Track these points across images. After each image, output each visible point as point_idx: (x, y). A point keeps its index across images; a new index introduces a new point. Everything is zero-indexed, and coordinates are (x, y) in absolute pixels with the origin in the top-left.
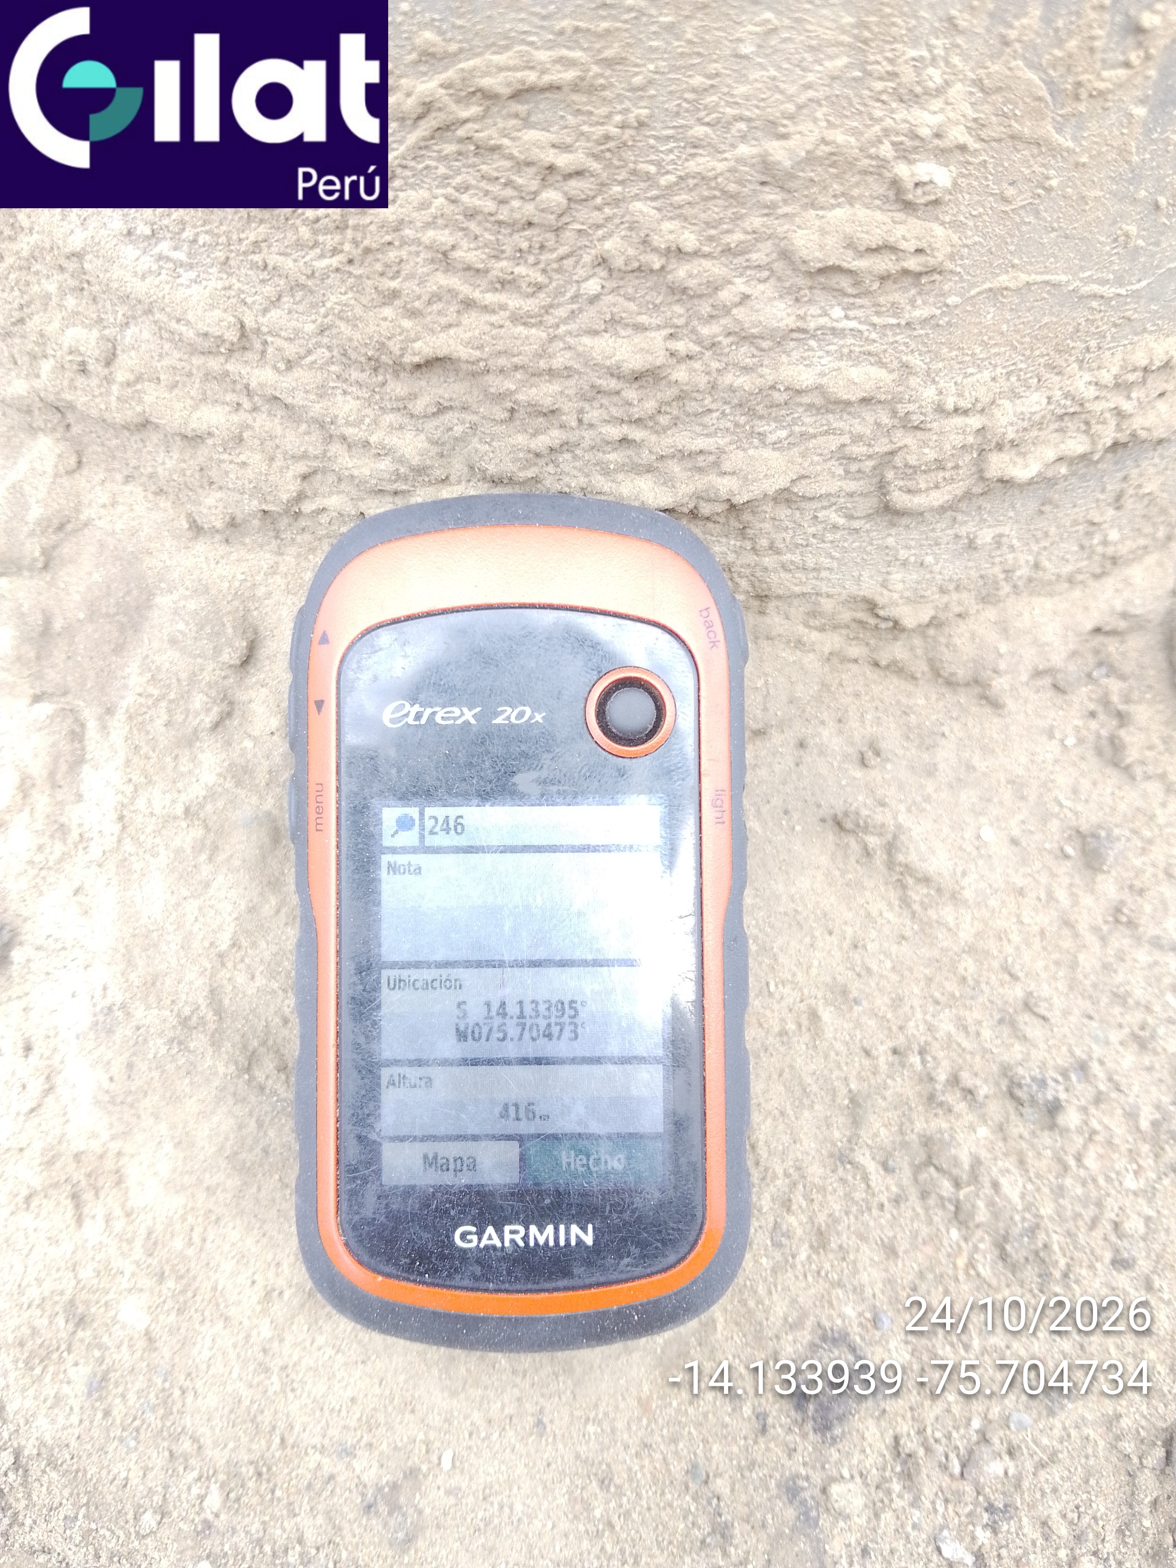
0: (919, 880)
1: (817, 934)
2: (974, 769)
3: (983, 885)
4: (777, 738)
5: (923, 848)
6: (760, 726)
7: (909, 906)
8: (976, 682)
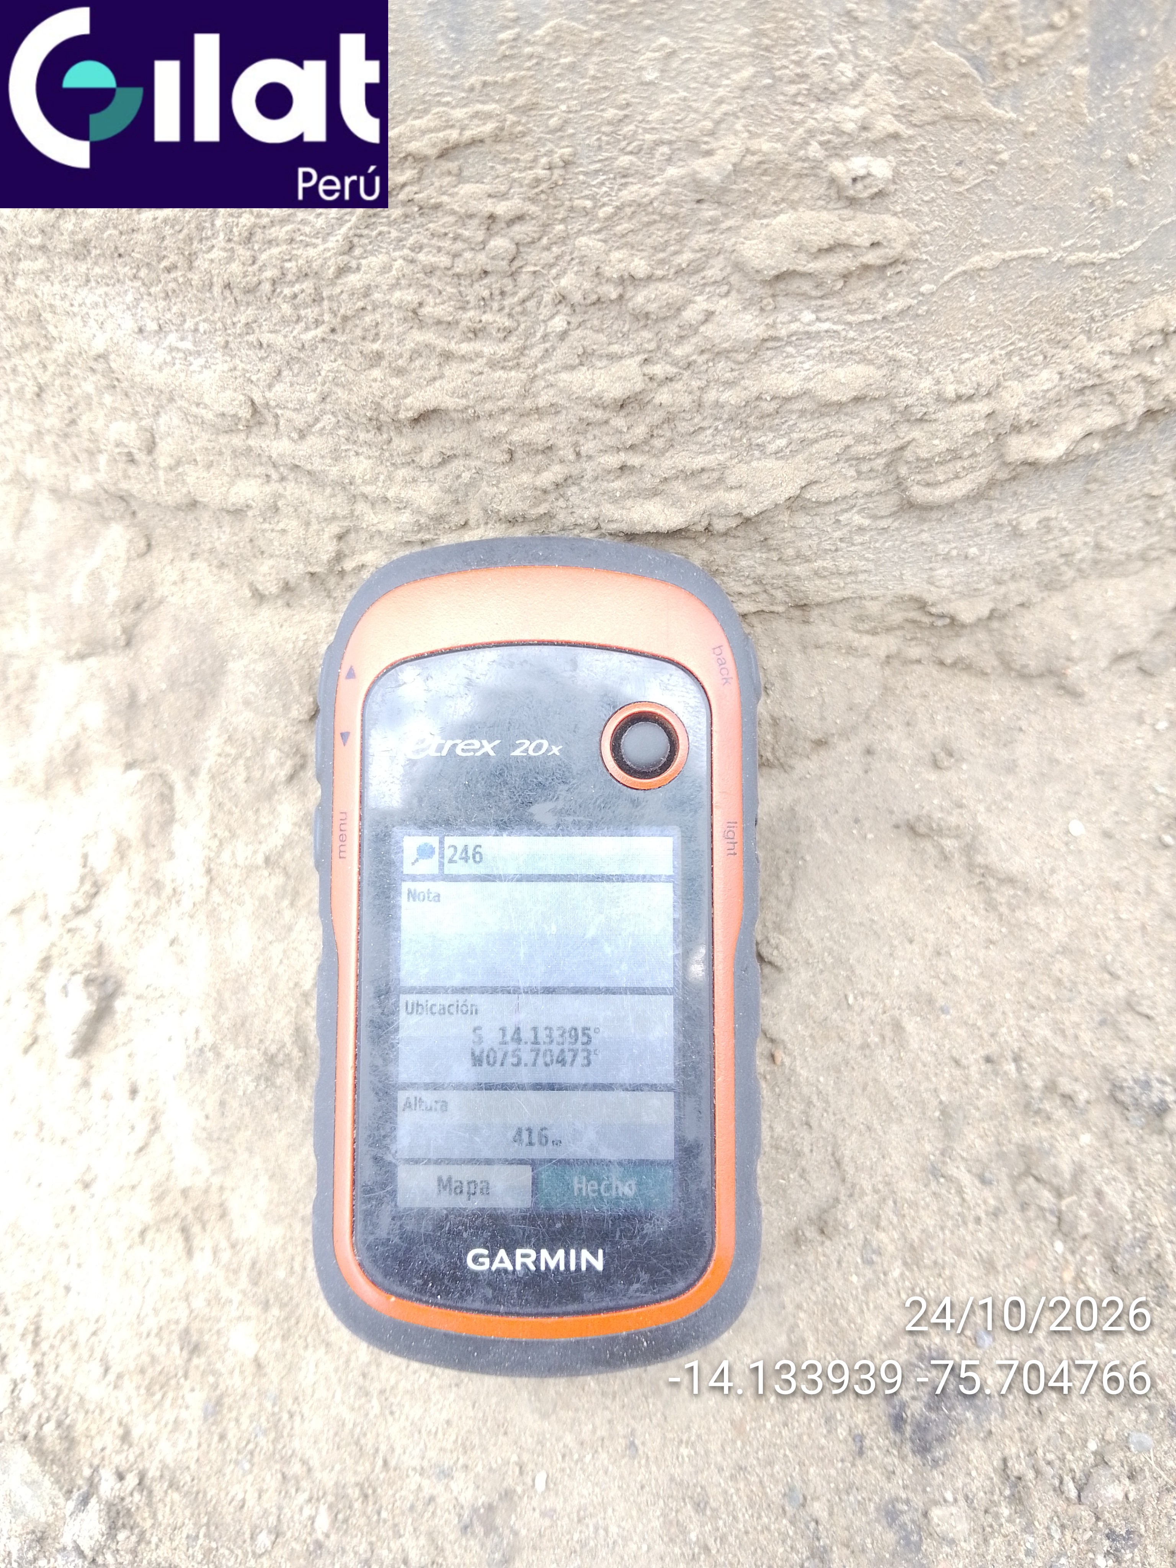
0: (1001, 881)
1: (896, 943)
2: (1058, 762)
3: (1073, 881)
4: (843, 747)
5: (1004, 847)
6: (820, 736)
7: (995, 908)
8: (1051, 672)
